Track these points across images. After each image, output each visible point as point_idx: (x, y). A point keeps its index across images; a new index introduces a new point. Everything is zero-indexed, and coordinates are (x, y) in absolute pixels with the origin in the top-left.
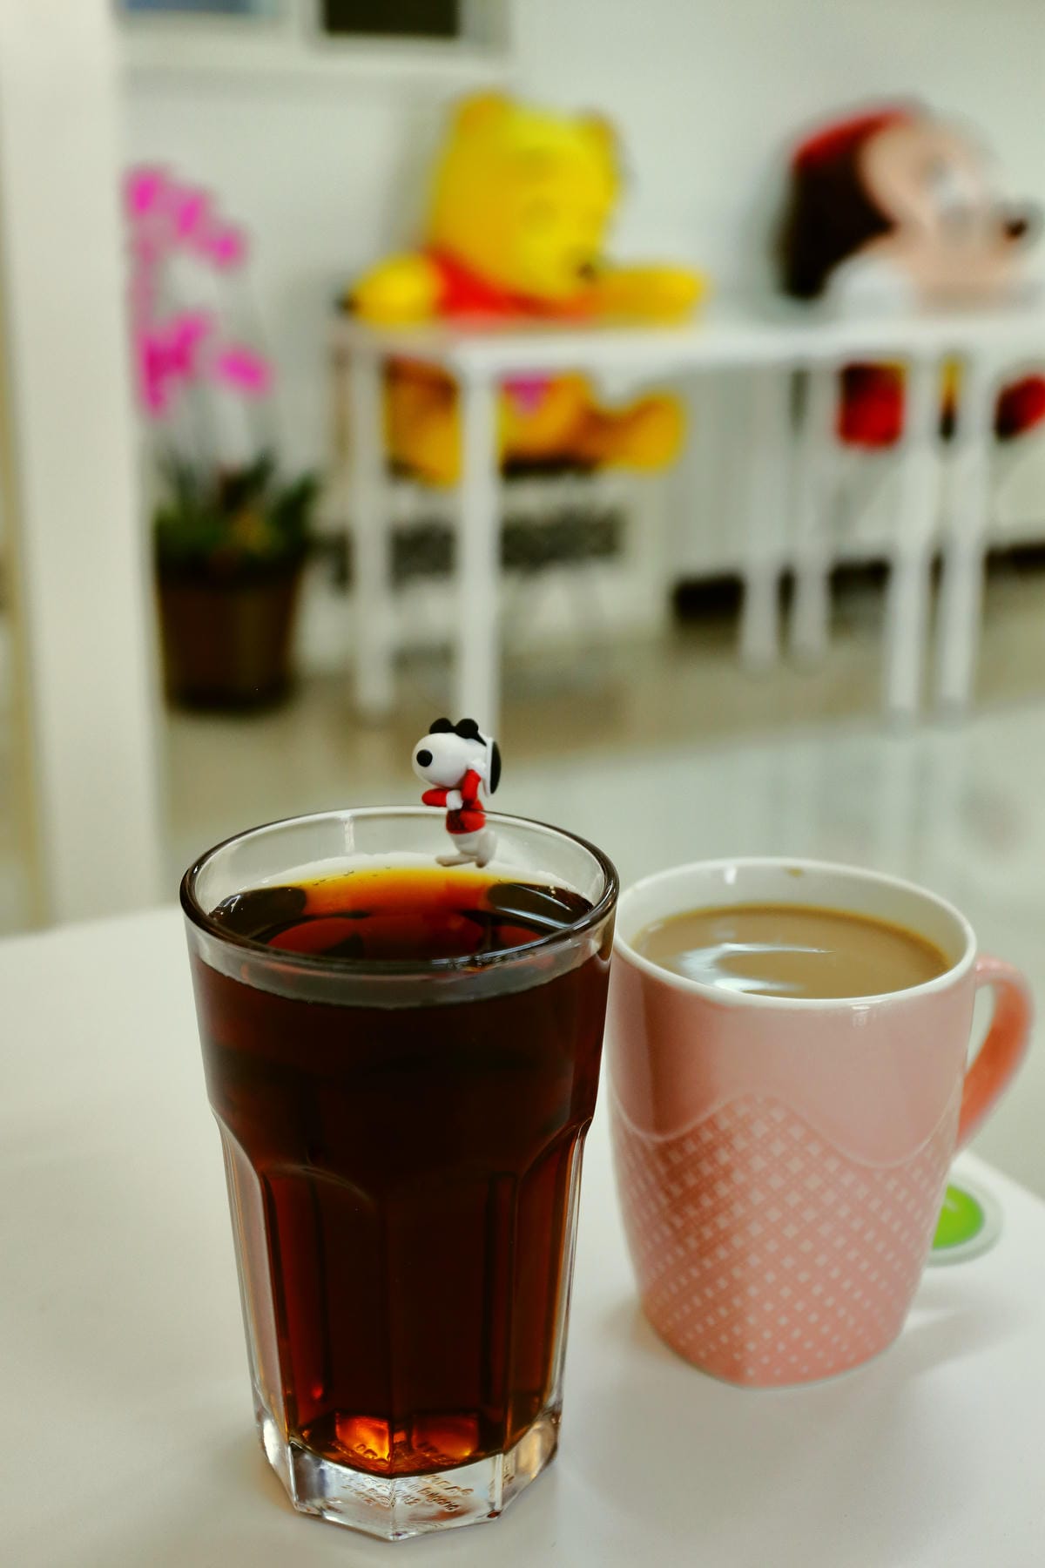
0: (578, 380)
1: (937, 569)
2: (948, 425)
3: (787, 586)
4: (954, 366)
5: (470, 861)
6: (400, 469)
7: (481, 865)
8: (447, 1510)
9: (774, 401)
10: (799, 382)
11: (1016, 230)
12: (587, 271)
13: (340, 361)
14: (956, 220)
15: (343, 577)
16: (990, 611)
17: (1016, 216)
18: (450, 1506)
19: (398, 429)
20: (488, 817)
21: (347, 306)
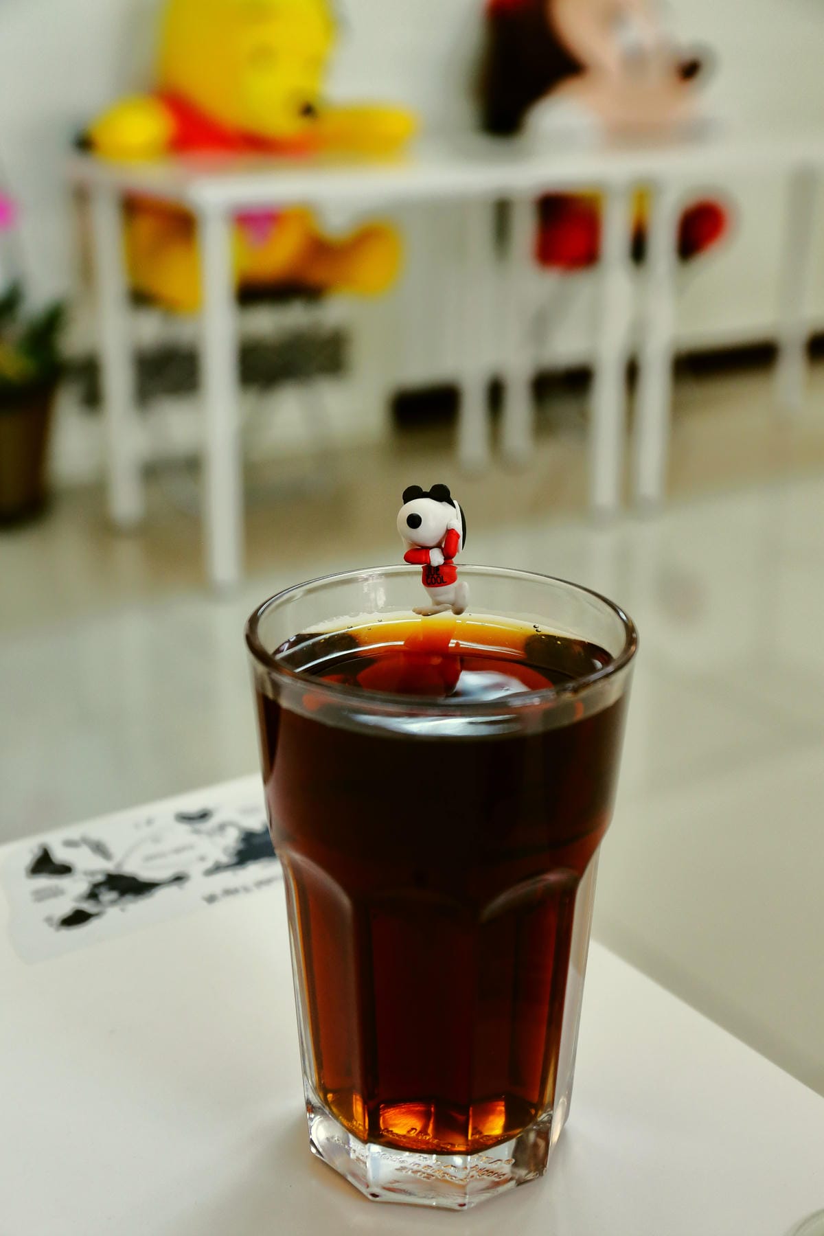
0: (304, 212)
1: (632, 373)
2: (639, 249)
3: (496, 394)
4: (643, 193)
5: (446, 609)
6: (141, 298)
7: (458, 612)
8: (497, 1180)
9: (480, 229)
10: (502, 210)
11: (690, 70)
12: (308, 110)
13: (81, 196)
14: (635, 61)
15: (93, 399)
16: (678, 410)
17: (688, 57)
18: (499, 1176)
19: (137, 259)
20: (459, 569)
21: (84, 144)
